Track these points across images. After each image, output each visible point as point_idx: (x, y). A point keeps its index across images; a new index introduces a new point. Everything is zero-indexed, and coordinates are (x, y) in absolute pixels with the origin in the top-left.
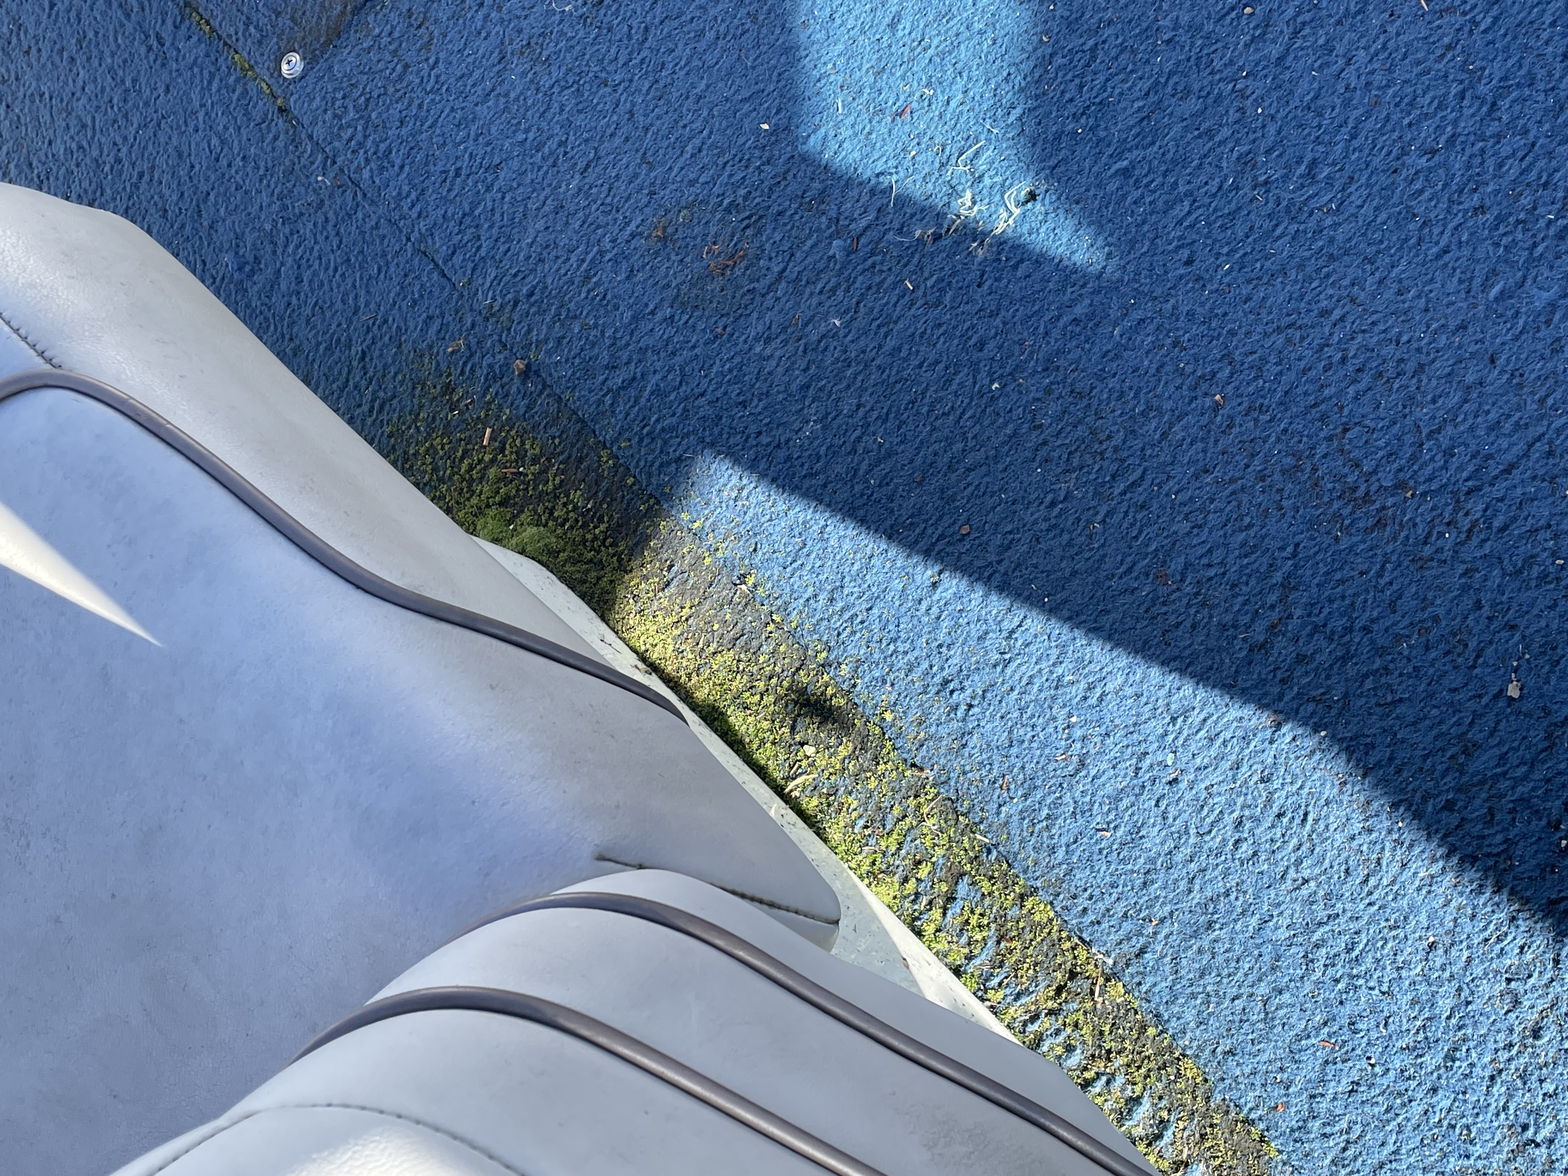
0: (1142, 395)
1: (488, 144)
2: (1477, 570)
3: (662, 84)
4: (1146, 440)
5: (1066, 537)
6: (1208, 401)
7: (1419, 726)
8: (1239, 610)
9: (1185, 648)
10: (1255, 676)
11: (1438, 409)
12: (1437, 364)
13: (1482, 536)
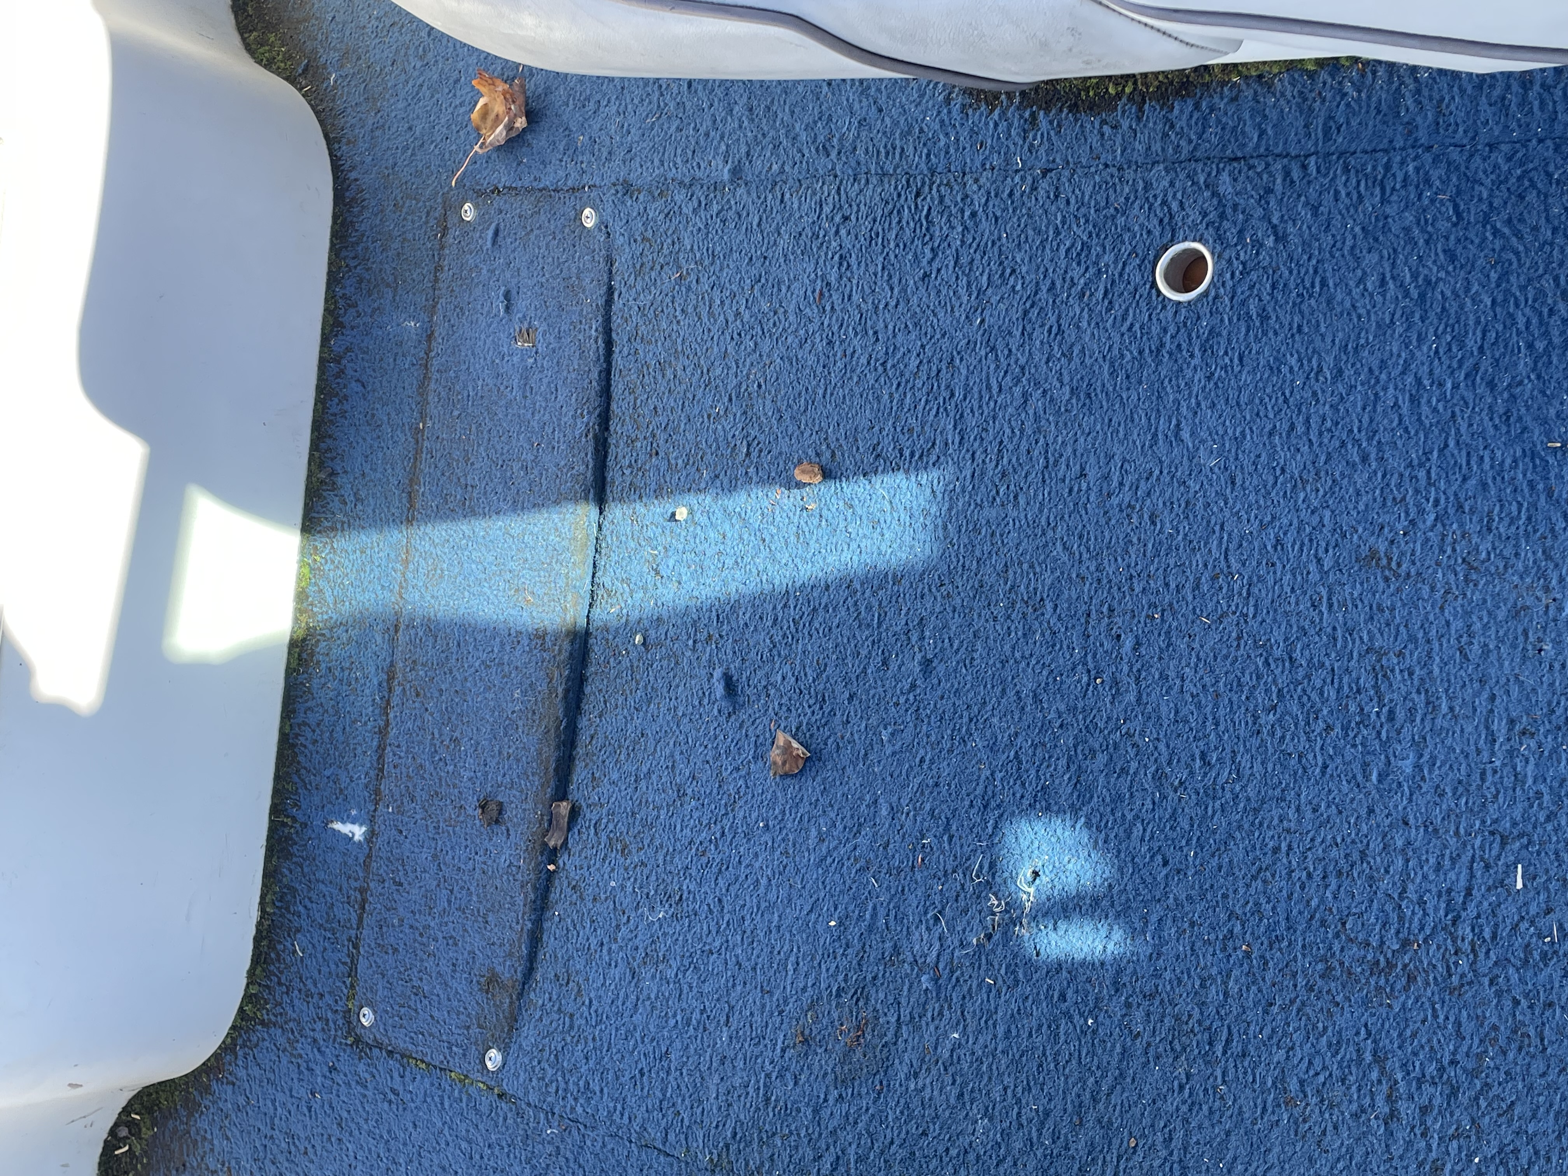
0: (1192, 973)
1: (653, 1040)
2: (1498, 976)
3: (748, 932)
4: (1216, 1004)
5: (1205, 1108)
6: (1240, 954)
7: (1539, 1116)
8: (1359, 1097)
9: (1340, 1148)
10: (1402, 1142)
11: (1393, 876)
12: (1372, 845)
13: (1484, 951)
